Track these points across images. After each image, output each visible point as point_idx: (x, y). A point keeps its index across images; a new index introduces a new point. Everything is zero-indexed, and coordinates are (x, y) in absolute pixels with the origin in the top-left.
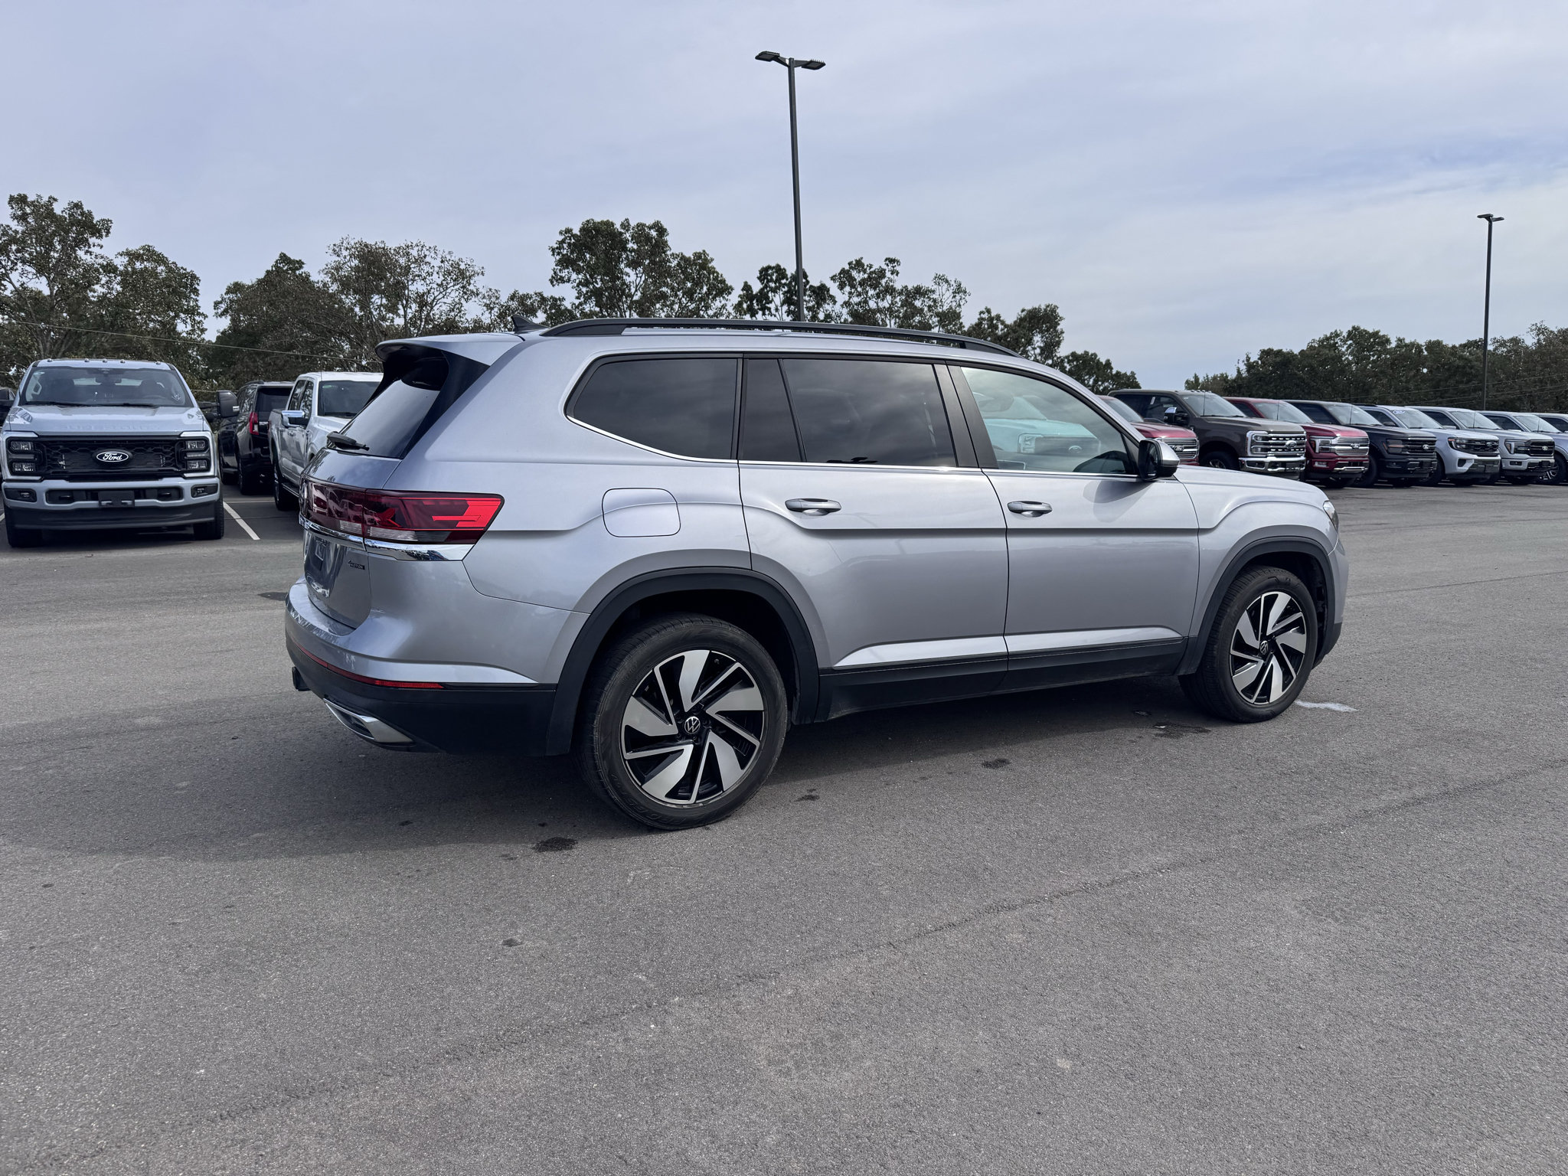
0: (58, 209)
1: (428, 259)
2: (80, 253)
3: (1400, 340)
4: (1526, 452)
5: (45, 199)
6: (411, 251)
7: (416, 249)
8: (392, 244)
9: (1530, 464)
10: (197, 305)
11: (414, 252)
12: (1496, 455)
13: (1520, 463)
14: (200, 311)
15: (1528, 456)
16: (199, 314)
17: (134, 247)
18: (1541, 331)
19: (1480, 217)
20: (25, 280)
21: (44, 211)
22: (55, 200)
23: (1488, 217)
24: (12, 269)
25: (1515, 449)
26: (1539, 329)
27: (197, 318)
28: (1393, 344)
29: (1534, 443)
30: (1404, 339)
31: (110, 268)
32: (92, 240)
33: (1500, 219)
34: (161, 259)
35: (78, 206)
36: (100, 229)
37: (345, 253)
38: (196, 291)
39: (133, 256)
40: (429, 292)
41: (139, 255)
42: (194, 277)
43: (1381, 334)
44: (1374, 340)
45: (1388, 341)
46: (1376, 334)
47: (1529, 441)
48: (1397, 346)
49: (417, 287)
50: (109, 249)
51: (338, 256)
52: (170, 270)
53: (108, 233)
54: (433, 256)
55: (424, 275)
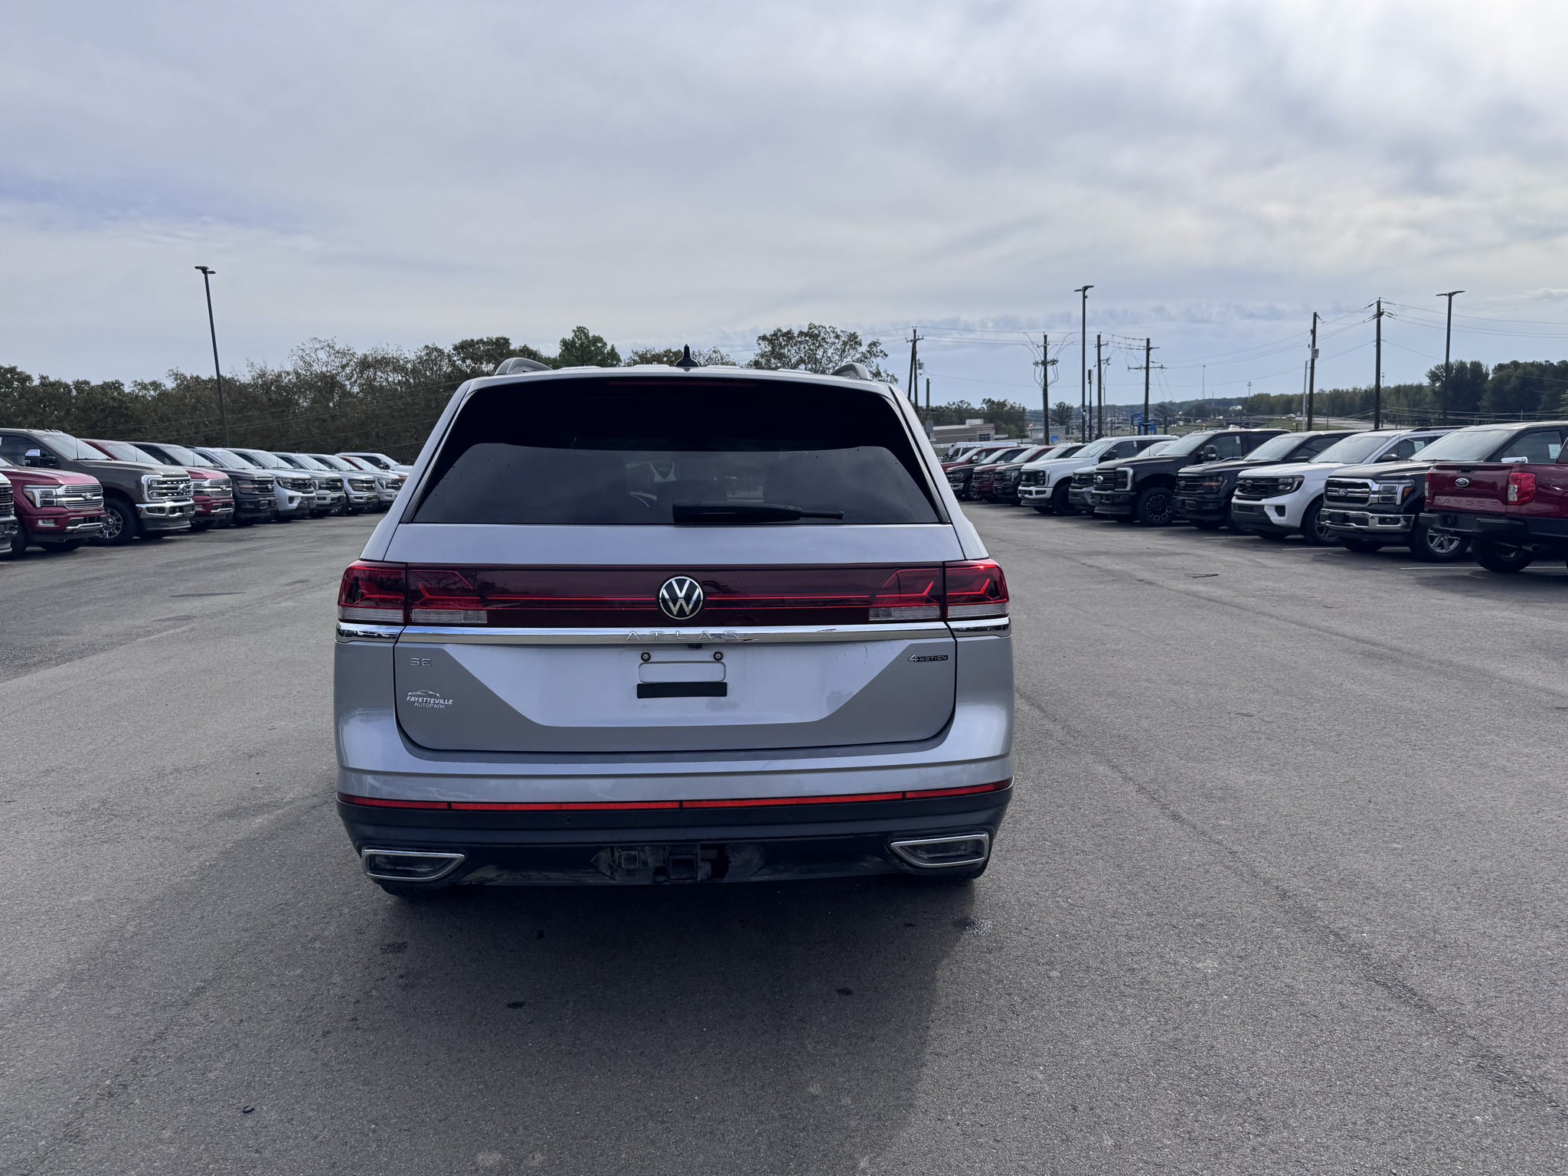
3: (42, 378)
4: (327, 489)
9: (333, 499)
12: (312, 492)
13: (324, 499)
15: (329, 492)
18: (177, 376)
19: (197, 268)
23: (204, 270)
25: (319, 486)
26: (177, 375)
28: (36, 382)
29: (331, 481)
30: (48, 377)
33: (213, 272)
43: (18, 370)
44: (12, 376)
45: (29, 378)
46: (12, 370)
47: (328, 478)
48: (42, 384)
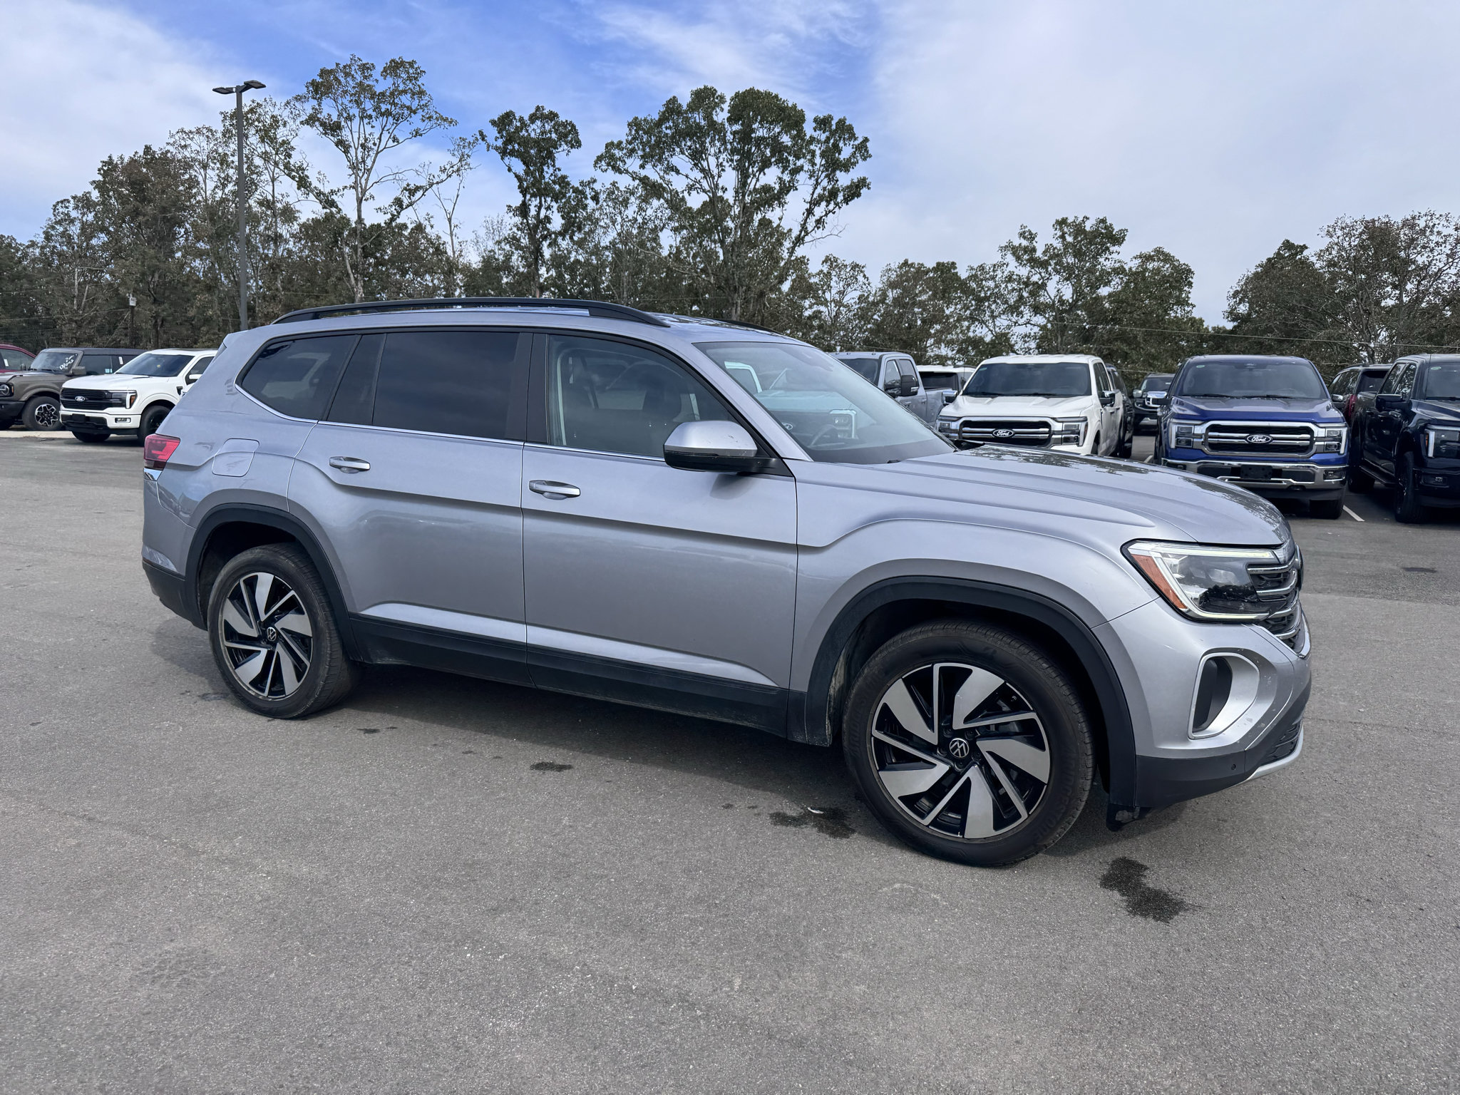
0: (1088, 226)
1: (1440, 228)
2: (1102, 260)
5: (1081, 219)
6: (1417, 222)
7: (1425, 218)
8: (1397, 218)
10: (1188, 297)
11: (1422, 223)
14: (1190, 302)
16: (1188, 305)
17: (1148, 249)
20: (1060, 286)
21: (1079, 229)
22: (1088, 218)
24: (1048, 279)
27: (1186, 308)
31: (1119, 271)
32: (1112, 249)
34: (1167, 258)
35: (1103, 221)
36: (1118, 239)
37: (1339, 233)
38: (1190, 284)
39: (1147, 258)
40: (1430, 263)
41: (1150, 256)
42: (1189, 271)
49: (1421, 260)
50: (1126, 255)
51: (1331, 237)
52: (1174, 268)
53: (1124, 240)
54: (1446, 224)
55: (1432, 245)
